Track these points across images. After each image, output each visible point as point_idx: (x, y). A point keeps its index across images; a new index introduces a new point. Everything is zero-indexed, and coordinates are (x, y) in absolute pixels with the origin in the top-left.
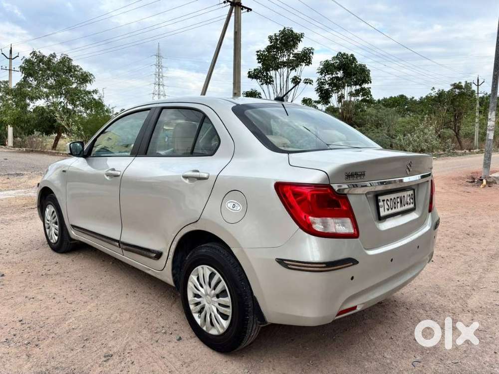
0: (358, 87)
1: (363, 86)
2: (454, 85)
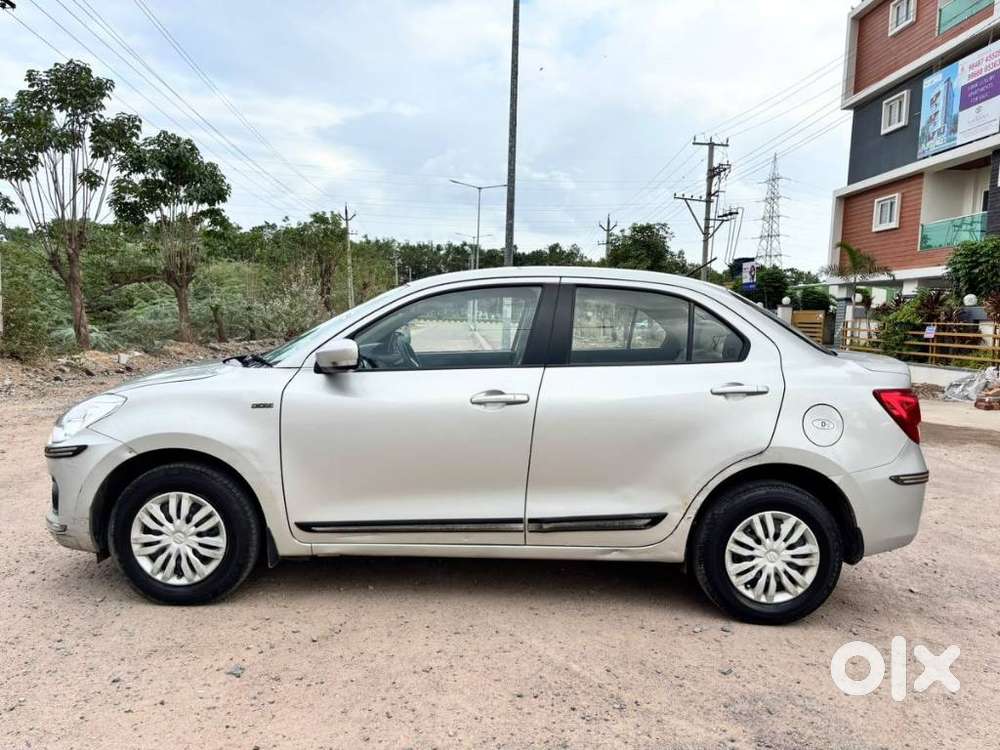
0: (205, 207)
1: (217, 206)
2: (315, 216)
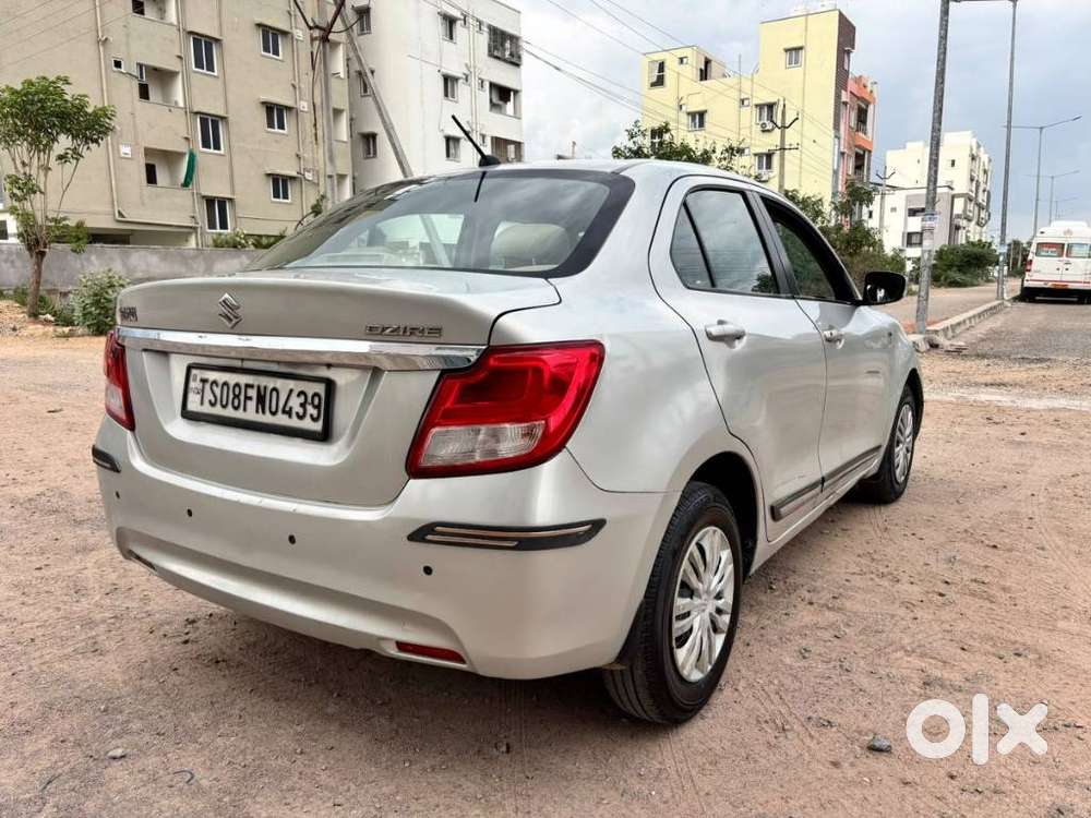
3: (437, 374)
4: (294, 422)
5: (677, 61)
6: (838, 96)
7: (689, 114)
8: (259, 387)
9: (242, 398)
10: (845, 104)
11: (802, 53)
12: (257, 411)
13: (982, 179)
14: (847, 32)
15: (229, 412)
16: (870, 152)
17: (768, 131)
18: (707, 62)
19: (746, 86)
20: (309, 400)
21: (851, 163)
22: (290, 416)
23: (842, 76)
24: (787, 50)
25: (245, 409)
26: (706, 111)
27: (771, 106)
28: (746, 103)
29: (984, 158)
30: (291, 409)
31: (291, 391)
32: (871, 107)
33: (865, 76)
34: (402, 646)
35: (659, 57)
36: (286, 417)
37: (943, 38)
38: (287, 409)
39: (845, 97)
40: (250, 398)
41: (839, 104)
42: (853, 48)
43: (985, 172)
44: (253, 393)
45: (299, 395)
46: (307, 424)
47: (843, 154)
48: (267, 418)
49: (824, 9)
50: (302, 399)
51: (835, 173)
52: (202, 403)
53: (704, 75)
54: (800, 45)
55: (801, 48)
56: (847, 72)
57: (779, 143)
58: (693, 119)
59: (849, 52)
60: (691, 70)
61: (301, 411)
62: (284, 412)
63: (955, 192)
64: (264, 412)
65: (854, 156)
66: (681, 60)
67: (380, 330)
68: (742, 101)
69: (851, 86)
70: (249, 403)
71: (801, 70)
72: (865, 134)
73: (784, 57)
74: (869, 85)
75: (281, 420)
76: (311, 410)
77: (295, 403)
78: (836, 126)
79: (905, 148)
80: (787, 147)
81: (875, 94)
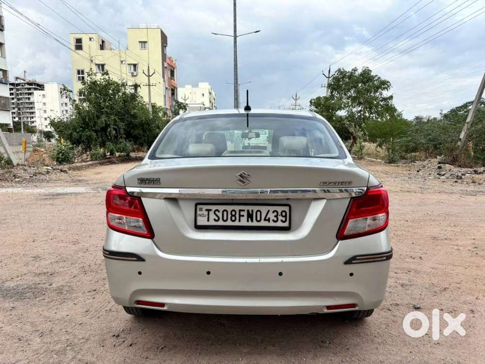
3: (349, 199)
4: (272, 224)
5: (88, 39)
6: (163, 64)
7: (96, 64)
8: (248, 211)
9: (237, 216)
10: (166, 67)
11: (147, 44)
12: (248, 221)
13: (213, 102)
14: (164, 38)
15: (229, 223)
16: (176, 88)
17: (135, 76)
18: (103, 42)
19: (123, 55)
20: (279, 213)
21: (170, 92)
22: (269, 221)
23: (164, 56)
24: (140, 42)
25: (240, 221)
26: (105, 64)
27: (135, 65)
28: (124, 62)
29: (213, 94)
30: (269, 218)
31: (269, 211)
32: (175, 70)
33: (172, 57)
34: (329, 307)
35: (79, 36)
36: (267, 222)
37: (235, 52)
38: (267, 218)
39: (166, 65)
40: (243, 216)
41: (164, 68)
42: (167, 44)
43: (214, 99)
44: (245, 214)
45: (273, 212)
46: (279, 224)
47: (167, 88)
48: (255, 224)
49: (154, 27)
50: (275, 214)
51: (165, 96)
52: (208, 220)
53: (102, 47)
54: (146, 40)
55: (146, 42)
56: (166, 55)
57: (147, 83)
58: (99, 68)
59: (166, 47)
60: (95, 45)
61: (275, 219)
62: (265, 220)
63: (205, 106)
64: (252, 221)
65: (171, 89)
66: (90, 39)
67: (328, 184)
68: (122, 62)
69: (168, 60)
70: (241, 218)
71: (147, 51)
72: (174, 80)
73: (139, 45)
74: (174, 61)
75: (263, 223)
76: (280, 218)
77: (272, 216)
78: (164, 77)
79: (184, 87)
80: (151, 84)
81: (177, 65)
